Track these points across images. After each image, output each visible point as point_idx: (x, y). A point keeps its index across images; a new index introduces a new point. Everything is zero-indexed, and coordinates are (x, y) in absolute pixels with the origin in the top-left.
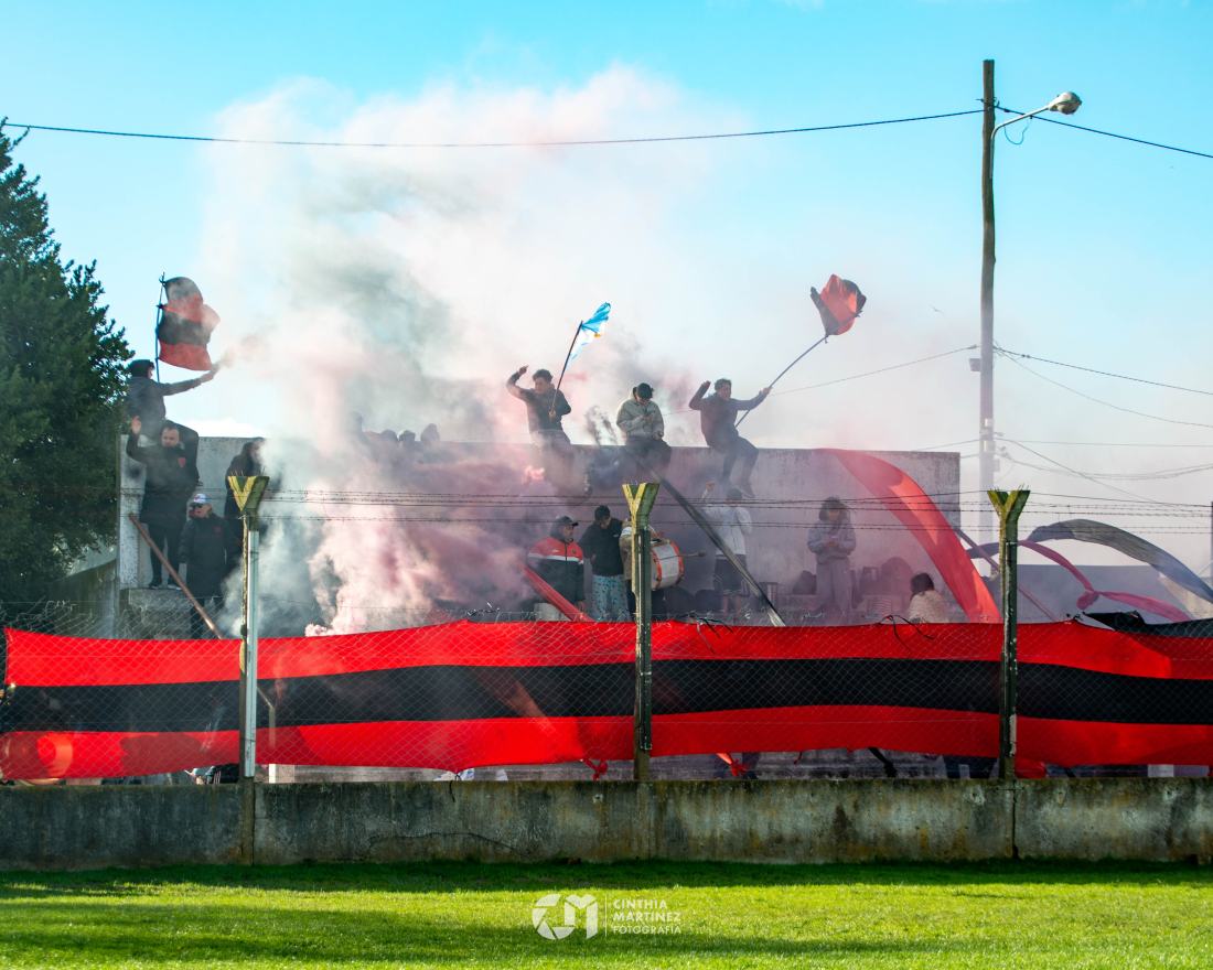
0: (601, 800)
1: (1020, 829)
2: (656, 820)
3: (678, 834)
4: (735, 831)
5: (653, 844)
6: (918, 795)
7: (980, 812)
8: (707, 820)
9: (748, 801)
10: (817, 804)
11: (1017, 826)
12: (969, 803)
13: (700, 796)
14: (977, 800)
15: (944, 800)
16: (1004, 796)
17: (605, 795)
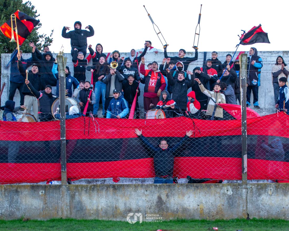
0: (44, 193)
1: (250, 206)
2: (70, 201)
3: (81, 208)
4: (108, 206)
5: (69, 212)
6: (198, 191)
7: (230, 198)
8: (95, 202)
9: (114, 193)
10: (148, 195)
11: (248, 204)
12: (224, 194)
13: (91, 192)
14: (229, 193)
15: (212, 193)
16: (242, 191)
17: (45, 191)
